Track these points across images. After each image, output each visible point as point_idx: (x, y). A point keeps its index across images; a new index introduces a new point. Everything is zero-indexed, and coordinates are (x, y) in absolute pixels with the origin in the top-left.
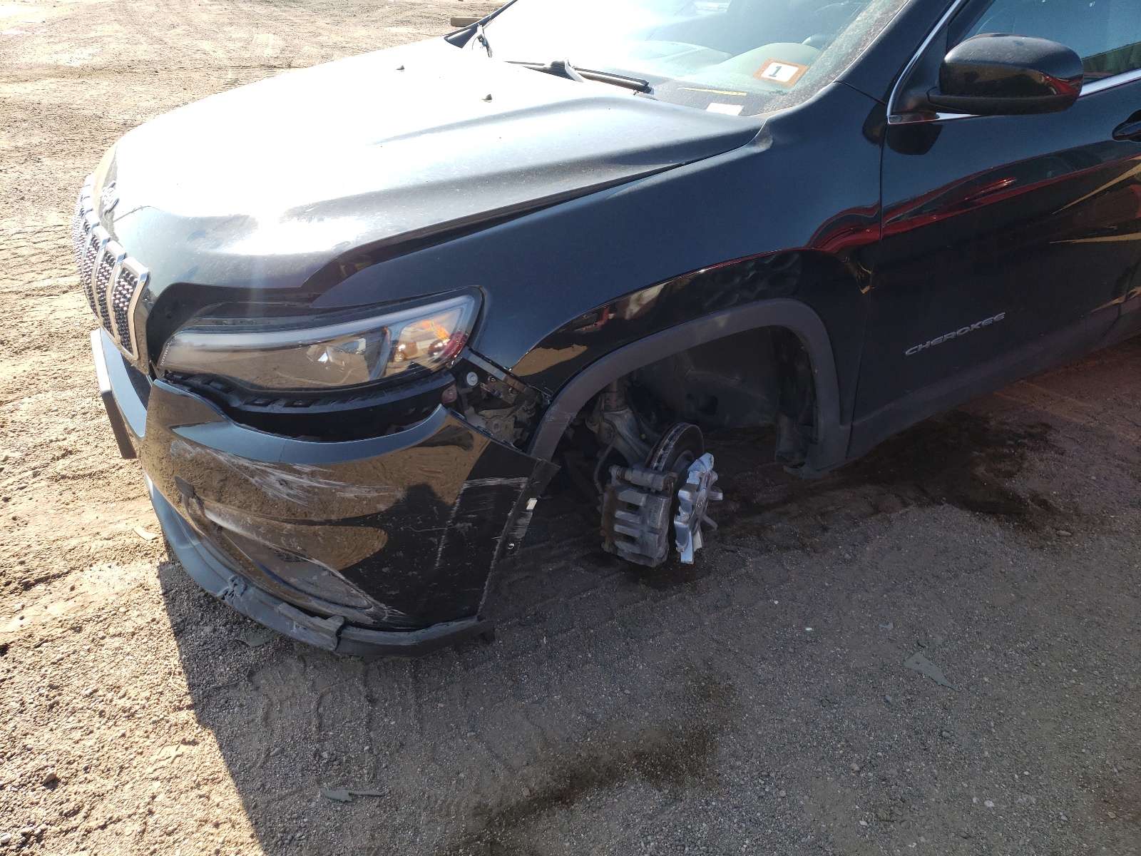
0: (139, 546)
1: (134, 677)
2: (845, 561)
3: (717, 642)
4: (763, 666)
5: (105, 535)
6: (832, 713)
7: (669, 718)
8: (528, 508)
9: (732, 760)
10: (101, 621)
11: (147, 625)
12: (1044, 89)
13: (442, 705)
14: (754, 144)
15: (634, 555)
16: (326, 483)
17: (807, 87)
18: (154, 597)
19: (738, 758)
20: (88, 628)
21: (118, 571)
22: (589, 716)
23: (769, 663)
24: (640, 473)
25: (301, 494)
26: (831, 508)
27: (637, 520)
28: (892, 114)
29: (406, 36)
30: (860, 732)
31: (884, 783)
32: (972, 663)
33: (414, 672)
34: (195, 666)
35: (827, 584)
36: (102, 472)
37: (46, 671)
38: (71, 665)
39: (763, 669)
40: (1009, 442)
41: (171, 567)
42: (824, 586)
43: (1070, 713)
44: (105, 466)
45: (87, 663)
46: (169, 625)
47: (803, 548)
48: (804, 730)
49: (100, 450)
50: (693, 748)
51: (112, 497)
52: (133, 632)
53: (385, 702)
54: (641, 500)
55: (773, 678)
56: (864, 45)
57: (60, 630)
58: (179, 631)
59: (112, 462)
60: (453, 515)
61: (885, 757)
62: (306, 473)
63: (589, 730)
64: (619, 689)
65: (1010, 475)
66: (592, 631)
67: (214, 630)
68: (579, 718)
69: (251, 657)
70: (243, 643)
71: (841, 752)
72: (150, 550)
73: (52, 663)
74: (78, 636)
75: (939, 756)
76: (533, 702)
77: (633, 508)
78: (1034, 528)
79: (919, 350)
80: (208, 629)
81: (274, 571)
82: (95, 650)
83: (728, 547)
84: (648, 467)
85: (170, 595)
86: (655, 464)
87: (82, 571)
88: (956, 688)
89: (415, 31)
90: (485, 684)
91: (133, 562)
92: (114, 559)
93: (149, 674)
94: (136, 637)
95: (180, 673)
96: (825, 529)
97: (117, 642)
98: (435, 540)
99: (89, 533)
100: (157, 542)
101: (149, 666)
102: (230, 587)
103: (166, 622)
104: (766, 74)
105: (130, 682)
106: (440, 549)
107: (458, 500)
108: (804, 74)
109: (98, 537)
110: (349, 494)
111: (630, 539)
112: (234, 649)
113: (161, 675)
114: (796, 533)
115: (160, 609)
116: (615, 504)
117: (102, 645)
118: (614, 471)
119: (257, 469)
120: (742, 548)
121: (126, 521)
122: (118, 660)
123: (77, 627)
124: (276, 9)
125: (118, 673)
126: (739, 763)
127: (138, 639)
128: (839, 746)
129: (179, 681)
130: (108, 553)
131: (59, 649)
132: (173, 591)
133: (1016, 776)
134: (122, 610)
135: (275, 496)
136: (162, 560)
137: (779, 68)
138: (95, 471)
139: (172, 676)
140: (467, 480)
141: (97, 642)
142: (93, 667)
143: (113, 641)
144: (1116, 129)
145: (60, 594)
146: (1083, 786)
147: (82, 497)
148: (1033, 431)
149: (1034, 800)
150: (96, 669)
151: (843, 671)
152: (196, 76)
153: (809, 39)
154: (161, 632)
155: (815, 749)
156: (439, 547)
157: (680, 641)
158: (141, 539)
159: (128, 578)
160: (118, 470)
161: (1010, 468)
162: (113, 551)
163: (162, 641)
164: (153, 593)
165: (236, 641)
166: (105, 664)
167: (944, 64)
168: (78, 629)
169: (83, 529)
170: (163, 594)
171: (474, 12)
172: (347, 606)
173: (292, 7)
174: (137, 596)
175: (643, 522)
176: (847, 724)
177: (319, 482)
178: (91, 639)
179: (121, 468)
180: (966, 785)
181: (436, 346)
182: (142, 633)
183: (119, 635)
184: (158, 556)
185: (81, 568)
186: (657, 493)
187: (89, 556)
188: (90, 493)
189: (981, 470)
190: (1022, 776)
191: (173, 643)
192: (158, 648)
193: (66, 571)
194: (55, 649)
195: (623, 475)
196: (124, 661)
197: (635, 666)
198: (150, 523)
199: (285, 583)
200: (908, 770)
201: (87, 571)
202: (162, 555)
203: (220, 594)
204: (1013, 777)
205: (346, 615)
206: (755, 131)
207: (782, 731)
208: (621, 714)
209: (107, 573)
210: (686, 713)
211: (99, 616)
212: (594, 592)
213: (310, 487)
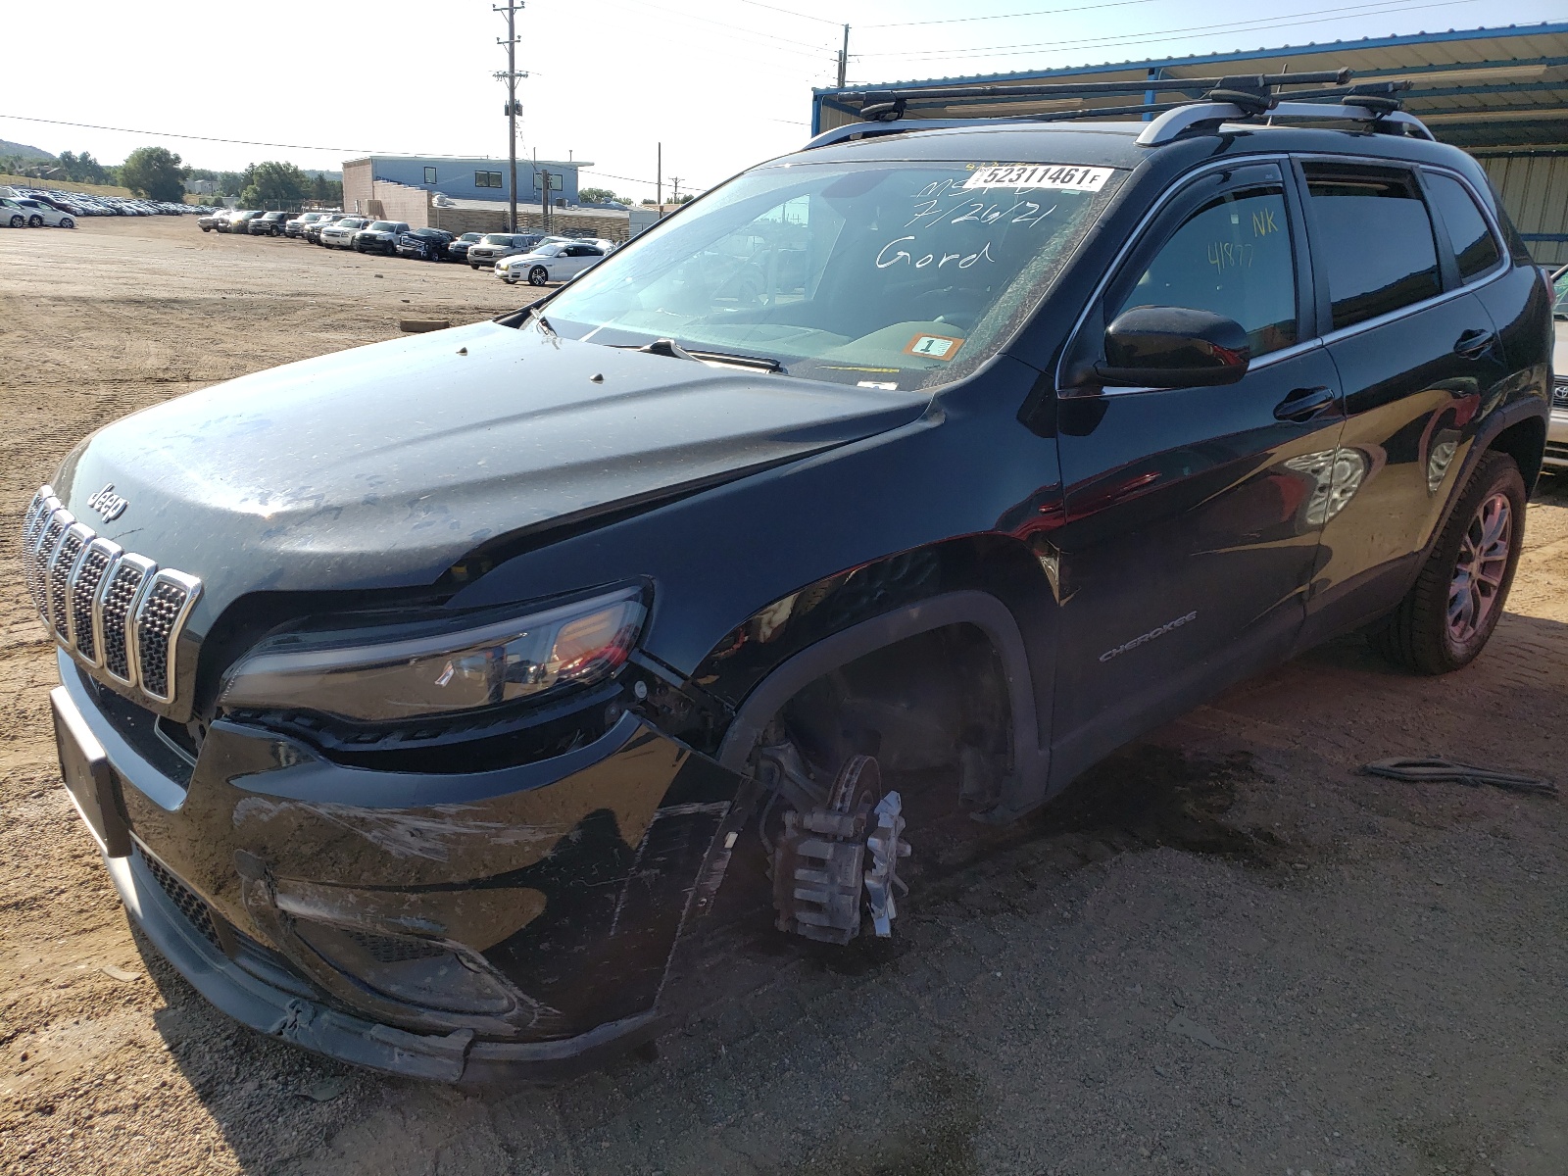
0: (115, 990)
1: (152, 1162)
2: (1065, 920)
3: (940, 1027)
4: (1004, 1048)
5: (58, 981)
6: (1100, 1094)
7: (907, 1122)
8: (726, 846)
9: (996, 1161)
10: (81, 1096)
11: (156, 1091)
12: (1212, 361)
13: (607, 1144)
14: (925, 418)
15: (821, 928)
16: (477, 827)
17: (966, 361)
18: (156, 1055)
19: (1002, 1159)
20: (64, 1106)
21: (92, 1027)
22: (805, 1133)
23: (1010, 1045)
24: (822, 816)
25: (440, 846)
26: (1032, 862)
27: (823, 879)
28: (1060, 388)
29: (343, 343)
30: (1138, 1111)
31: (1182, 1165)
32: (1242, 1019)
33: (560, 1107)
34: (244, 1135)
35: (1052, 948)
36: (36, 899)
37: (15, 1168)
38: (50, 1158)
39: (1005, 1053)
40: (1212, 774)
41: (171, 1013)
42: (1049, 951)
43: (1363, 1062)
44: (38, 891)
45: (74, 1153)
46: (188, 1087)
47: (1013, 908)
48: (1072, 1116)
49: (23, 872)
50: (945, 1154)
51: (57, 932)
52: (135, 1104)
53: (529, 1148)
54: (827, 851)
55: (1020, 1062)
56: (1021, 318)
57: (22, 1114)
58: (207, 1094)
59: (47, 884)
60: (638, 859)
61: (1175, 1136)
62: (450, 816)
63: (810, 1149)
64: (834, 1096)
65: (1223, 810)
66: (781, 1033)
67: (260, 1087)
68: (793, 1136)
69: (323, 1114)
70: (306, 1098)
71: (1123, 1136)
72: (135, 994)
73: (21, 1158)
74: (49, 1120)
75: (1235, 1127)
76: (728, 1126)
77: (817, 863)
78: (1267, 865)
79: (1114, 655)
80: (250, 1086)
81: (366, 979)
82: (82, 1134)
83: (923, 917)
84: (829, 808)
85: (181, 1051)
86: (839, 805)
87: (34, 1032)
88: (1233, 1049)
89: (353, 337)
90: (658, 1111)
91: (112, 1014)
92: (82, 1011)
93: (173, 1156)
94: (141, 1110)
95: (223, 1148)
96: (1032, 887)
97: (113, 1120)
98: (613, 897)
99: (34, 981)
100: (144, 982)
101: (173, 1145)
102: (290, 1017)
103: (183, 1085)
104: (918, 348)
105: (148, 1170)
106: (618, 910)
107: (646, 837)
108: (961, 347)
109: (48, 986)
110: (508, 839)
111: (814, 907)
112: (295, 1107)
113: (194, 1154)
114: (1000, 894)
115: (170, 1069)
116: (793, 860)
117: (92, 1127)
118: (789, 818)
119: (378, 819)
120: (940, 916)
121: (88, 961)
122: (121, 1144)
123: (47, 1107)
124: (152, 311)
125: (126, 1161)
126: (1006, 1165)
127: (145, 1112)
128: (1119, 1129)
129: (223, 1159)
130: (70, 1005)
131: (26, 1138)
132: (184, 1044)
133: (1326, 1139)
134: (110, 1077)
135: (402, 854)
136: (156, 1005)
137: (930, 343)
138: (24, 898)
139: (212, 1153)
140: (660, 807)
141: (84, 1124)
142: (84, 1158)
143: (106, 1120)
144: (1277, 408)
145: (7, 1067)
146: (1401, 1141)
147: (9, 935)
148: (1234, 760)
149: (1354, 1164)
150: (89, 1160)
151: (1099, 1044)
152: (54, 392)
153: (941, 318)
154: (180, 1099)
155: (1092, 1138)
156: (616, 907)
157: (895, 1031)
158: (117, 982)
159: (110, 1035)
160: (58, 894)
161: (1220, 802)
162: (77, 1002)
163: (184, 1110)
164: (153, 1050)
165: (297, 1096)
166: (101, 1151)
167: (1108, 334)
168: (48, 1110)
169: (22, 977)
170: (170, 1049)
171: (429, 316)
172: (476, 1013)
173: (173, 308)
174: (128, 1056)
175: (832, 880)
176: (1120, 1103)
177: (468, 827)
178: (72, 1120)
179: (63, 892)
180: (1274, 1157)
181: (566, 669)
182: (151, 1104)
183: (115, 1110)
184: (148, 1000)
185: (31, 1029)
186: (847, 840)
187: (41, 1011)
188: (22, 929)
189: (1189, 806)
190: (1332, 1138)
191: (203, 1112)
192: (180, 1120)
193: (9, 1034)
194: (20, 1139)
195: (801, 822)
196: (131, 1144)
197: (847, 1068)
198: (127, 960)
199: (383, 994)
200: (1205, 1148)
201: (41, 1031)
202: (154, 999)
203: (274, 1028)
204: (1323, 1140)
205: (474, 1026)
206: (924, 405)
207: (1047, 1121)
208: (846, 1125)
209: (74, 1032)
210: (926, 1113)
211: (77, 1090)
212: (771, 986)
213: (455, 834)
